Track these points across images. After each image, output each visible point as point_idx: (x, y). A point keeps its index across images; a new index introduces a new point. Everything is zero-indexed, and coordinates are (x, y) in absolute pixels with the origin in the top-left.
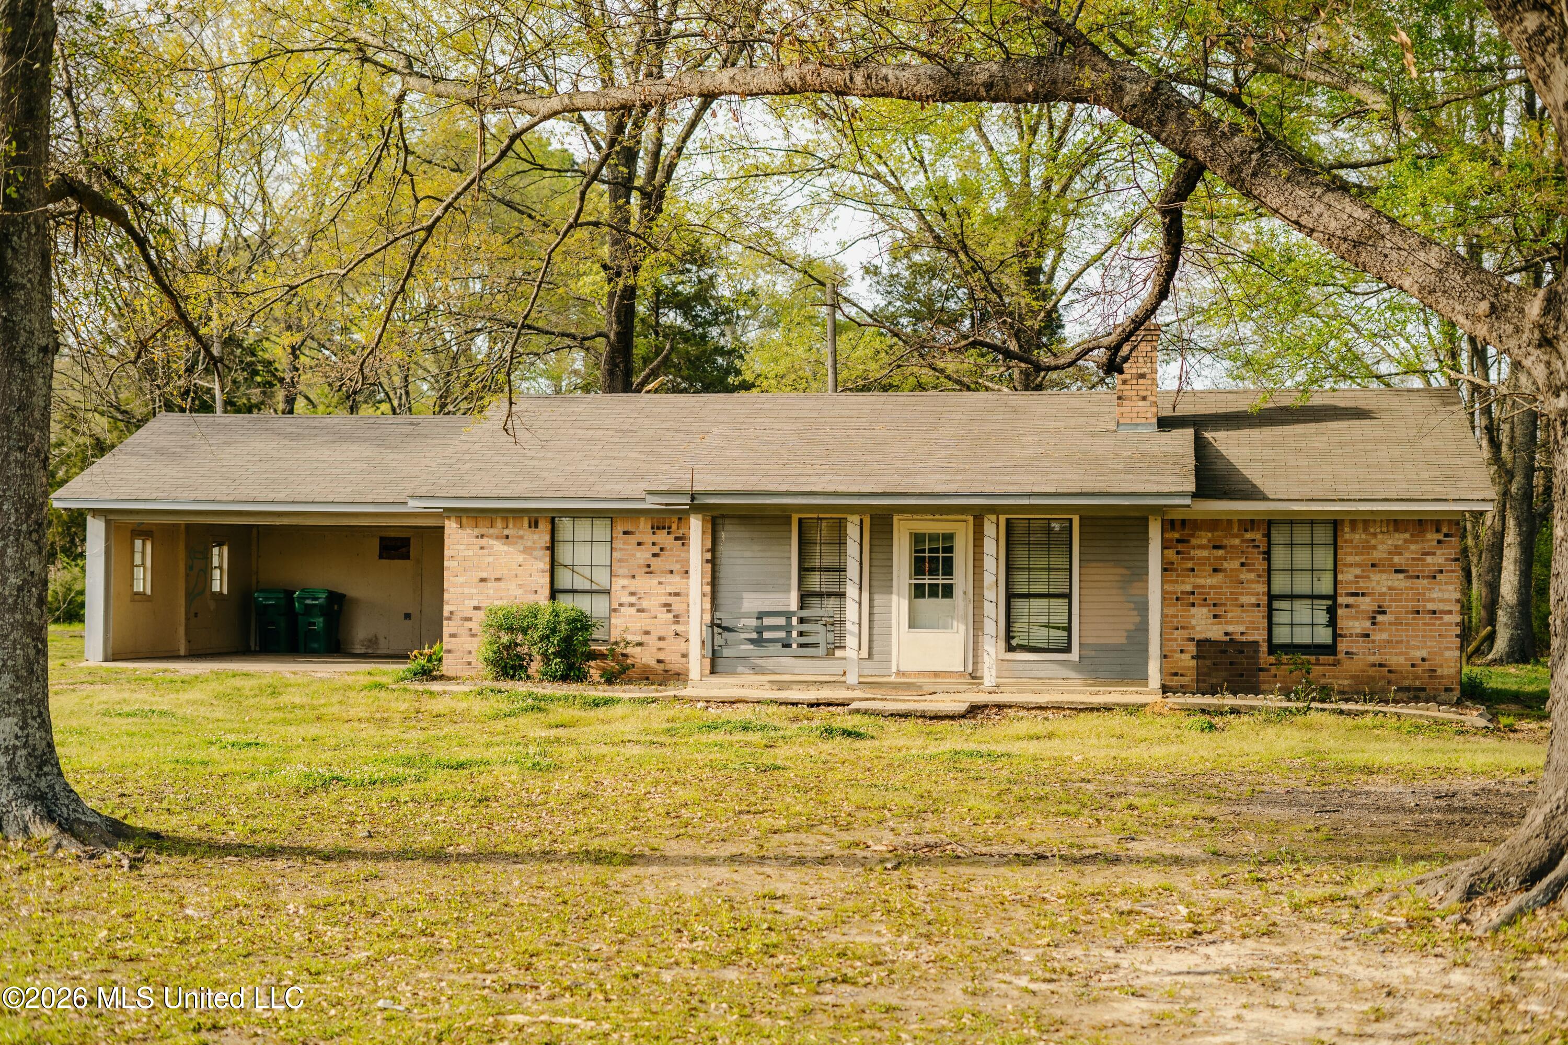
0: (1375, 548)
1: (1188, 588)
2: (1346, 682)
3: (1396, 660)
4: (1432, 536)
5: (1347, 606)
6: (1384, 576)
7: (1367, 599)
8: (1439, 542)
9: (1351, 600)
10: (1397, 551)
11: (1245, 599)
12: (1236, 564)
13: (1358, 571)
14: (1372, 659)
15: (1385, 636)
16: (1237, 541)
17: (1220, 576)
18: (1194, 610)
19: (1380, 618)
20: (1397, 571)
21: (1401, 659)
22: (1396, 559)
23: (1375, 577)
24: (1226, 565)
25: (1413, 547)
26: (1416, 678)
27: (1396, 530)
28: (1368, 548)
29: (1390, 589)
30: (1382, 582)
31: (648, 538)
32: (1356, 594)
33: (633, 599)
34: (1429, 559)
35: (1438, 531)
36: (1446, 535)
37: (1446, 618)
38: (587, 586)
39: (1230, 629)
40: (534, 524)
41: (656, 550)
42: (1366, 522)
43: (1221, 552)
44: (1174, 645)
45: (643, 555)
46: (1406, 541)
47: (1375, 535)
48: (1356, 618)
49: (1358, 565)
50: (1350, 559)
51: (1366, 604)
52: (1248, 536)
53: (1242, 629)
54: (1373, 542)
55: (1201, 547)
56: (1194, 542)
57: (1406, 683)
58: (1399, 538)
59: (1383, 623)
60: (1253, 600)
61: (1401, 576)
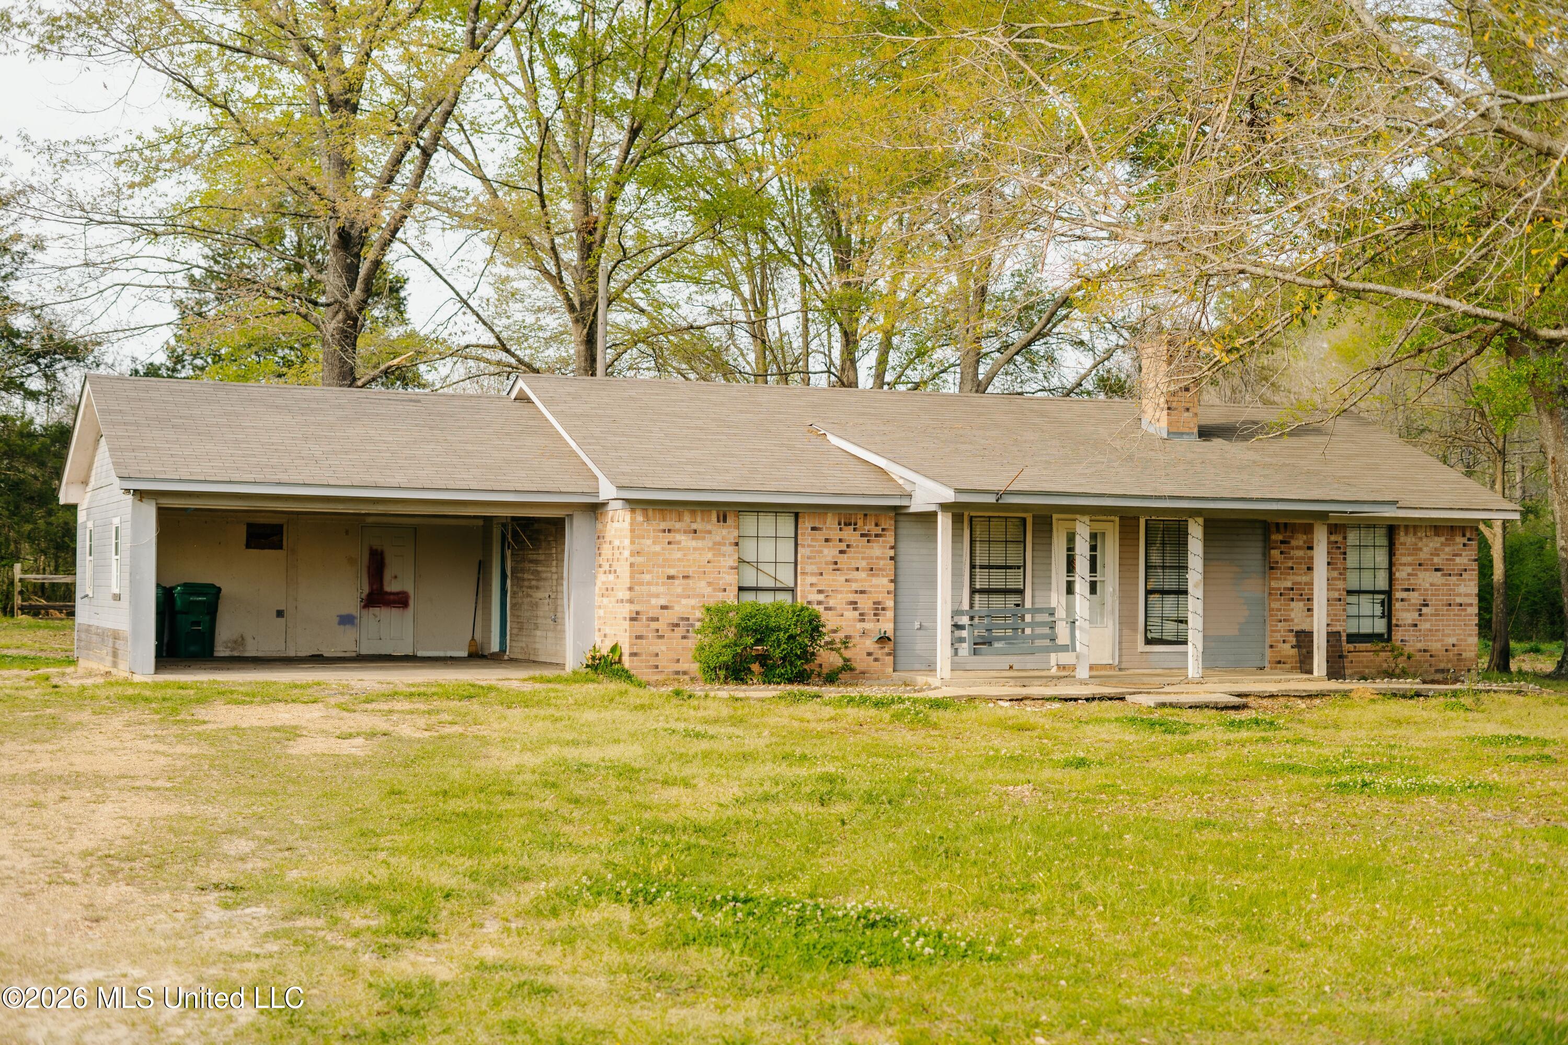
0: (1421, 549)
1: (1289, 585)
3: (1435, 646)
4: (1460, 540)
5: (1402, 600)
6: (1428, 574)
7: (1415, 594)
8: (1464, 545)
9: (1404, 595)
10: (1436, 553)
11: (1330, 594)
13: (1409, 569)
14: (1419, 646)
15: (1427, 626)
18: (1293, 604)
19: (1425, 610)
20: (1436, 570)
21: (1439, 645)
22: (1436, 560)
23: (1421, 575)
25: (1447, 549)
26: (1448, 661)
27: (1437, 535)
28: (1416, 550)
29: (1431, 585)
30: (1427, 579)
31: (835, 534)
32: (1408, 590)
33: (821, 597)
34: (1458, 559)
35: (1464, 535)
36: (1469, 540)
37: (1469, 610)
38: (771, 584)
40: (722, 518)
41: (843, 546)
42: (1415, 527)
43: (1312, 553)
44: (1278, 636)
45: (830, 552)
46: (1442, 544)
47: (1421, 539)
48: (1408, 610)
49: (1410, 565)
50: (1405, 559)
51: (1415, 597)
53: (1328, 621)
54: (1420, 544)
55: (1298, 548)
56: (1294, 543)
57: (1442, 666)
58: (1437, 542)
59: (1427, 615)
60: (1336, 595)
61: (1439, 574)
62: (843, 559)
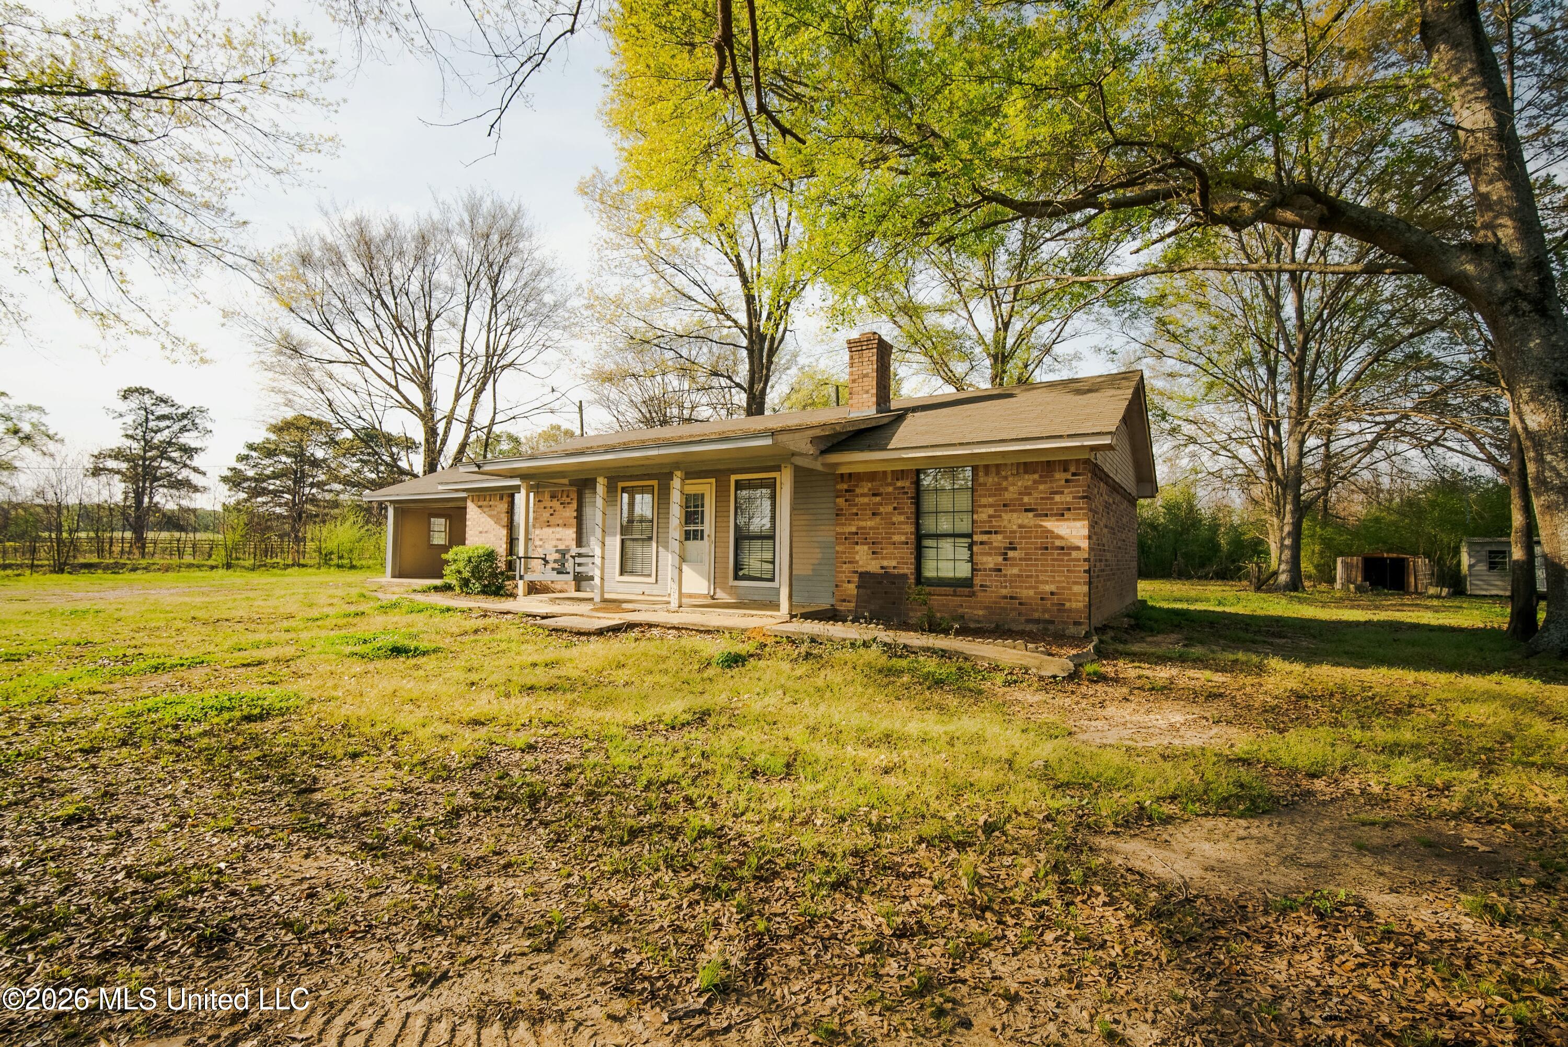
0: (1006, 489)
1: (854, 529)
2: (981, 613)
3: (1027, 593)
4: (1060, 476)
5: (982, 543)
6: (1015, 515)
7: (1000, 537)
8: (1067, 481)
9: (985, 538)
10: (1027, 491)
11: (896, 538)
12: (890, 509)
13: (991, 511)
14: (1004, 592)
15: (1015, 571)
16: (890, 489)
17: (878, 519)
18: (858, 548)
19: (1011, 554)
20: (1026, 510)
21: (1031, 592)
22: (1026, 499)
23: (1006, 516)
24: (882, 509)
25: (1041, 487)
26: (1045, 611)
27: (1026, 472)
28: (1000, 490)
29: (1020, 526)
30: (1013, 521)
31: (550, 504)
32: (990, 533)
34: (1057, 498)
35: (1065, 470)
36: (1074, 474)
37: (1074, 554)
39: (885, 563)
40: (501, 498)
41: (552, 511)
43: (878, 499)
44: (843, 577)
45: (547, 514)
46: (1035, 482)
47: (1006, 478)
48: (990, 554)
49: (991, 506)
50: (985, 501)
51: (998, 540)
52: (899, 484)
53: (894, 563)
54: (1005, 484)
55: (863, 495)
56: (858, 491)
57: (1036, 615)
58: (1028, 480)
59: (1014, 559)
60: (903, 538)
61: (1031, 515)
62: (551, 519)
